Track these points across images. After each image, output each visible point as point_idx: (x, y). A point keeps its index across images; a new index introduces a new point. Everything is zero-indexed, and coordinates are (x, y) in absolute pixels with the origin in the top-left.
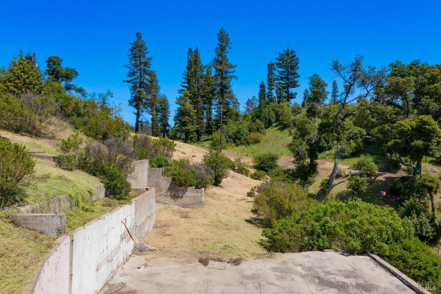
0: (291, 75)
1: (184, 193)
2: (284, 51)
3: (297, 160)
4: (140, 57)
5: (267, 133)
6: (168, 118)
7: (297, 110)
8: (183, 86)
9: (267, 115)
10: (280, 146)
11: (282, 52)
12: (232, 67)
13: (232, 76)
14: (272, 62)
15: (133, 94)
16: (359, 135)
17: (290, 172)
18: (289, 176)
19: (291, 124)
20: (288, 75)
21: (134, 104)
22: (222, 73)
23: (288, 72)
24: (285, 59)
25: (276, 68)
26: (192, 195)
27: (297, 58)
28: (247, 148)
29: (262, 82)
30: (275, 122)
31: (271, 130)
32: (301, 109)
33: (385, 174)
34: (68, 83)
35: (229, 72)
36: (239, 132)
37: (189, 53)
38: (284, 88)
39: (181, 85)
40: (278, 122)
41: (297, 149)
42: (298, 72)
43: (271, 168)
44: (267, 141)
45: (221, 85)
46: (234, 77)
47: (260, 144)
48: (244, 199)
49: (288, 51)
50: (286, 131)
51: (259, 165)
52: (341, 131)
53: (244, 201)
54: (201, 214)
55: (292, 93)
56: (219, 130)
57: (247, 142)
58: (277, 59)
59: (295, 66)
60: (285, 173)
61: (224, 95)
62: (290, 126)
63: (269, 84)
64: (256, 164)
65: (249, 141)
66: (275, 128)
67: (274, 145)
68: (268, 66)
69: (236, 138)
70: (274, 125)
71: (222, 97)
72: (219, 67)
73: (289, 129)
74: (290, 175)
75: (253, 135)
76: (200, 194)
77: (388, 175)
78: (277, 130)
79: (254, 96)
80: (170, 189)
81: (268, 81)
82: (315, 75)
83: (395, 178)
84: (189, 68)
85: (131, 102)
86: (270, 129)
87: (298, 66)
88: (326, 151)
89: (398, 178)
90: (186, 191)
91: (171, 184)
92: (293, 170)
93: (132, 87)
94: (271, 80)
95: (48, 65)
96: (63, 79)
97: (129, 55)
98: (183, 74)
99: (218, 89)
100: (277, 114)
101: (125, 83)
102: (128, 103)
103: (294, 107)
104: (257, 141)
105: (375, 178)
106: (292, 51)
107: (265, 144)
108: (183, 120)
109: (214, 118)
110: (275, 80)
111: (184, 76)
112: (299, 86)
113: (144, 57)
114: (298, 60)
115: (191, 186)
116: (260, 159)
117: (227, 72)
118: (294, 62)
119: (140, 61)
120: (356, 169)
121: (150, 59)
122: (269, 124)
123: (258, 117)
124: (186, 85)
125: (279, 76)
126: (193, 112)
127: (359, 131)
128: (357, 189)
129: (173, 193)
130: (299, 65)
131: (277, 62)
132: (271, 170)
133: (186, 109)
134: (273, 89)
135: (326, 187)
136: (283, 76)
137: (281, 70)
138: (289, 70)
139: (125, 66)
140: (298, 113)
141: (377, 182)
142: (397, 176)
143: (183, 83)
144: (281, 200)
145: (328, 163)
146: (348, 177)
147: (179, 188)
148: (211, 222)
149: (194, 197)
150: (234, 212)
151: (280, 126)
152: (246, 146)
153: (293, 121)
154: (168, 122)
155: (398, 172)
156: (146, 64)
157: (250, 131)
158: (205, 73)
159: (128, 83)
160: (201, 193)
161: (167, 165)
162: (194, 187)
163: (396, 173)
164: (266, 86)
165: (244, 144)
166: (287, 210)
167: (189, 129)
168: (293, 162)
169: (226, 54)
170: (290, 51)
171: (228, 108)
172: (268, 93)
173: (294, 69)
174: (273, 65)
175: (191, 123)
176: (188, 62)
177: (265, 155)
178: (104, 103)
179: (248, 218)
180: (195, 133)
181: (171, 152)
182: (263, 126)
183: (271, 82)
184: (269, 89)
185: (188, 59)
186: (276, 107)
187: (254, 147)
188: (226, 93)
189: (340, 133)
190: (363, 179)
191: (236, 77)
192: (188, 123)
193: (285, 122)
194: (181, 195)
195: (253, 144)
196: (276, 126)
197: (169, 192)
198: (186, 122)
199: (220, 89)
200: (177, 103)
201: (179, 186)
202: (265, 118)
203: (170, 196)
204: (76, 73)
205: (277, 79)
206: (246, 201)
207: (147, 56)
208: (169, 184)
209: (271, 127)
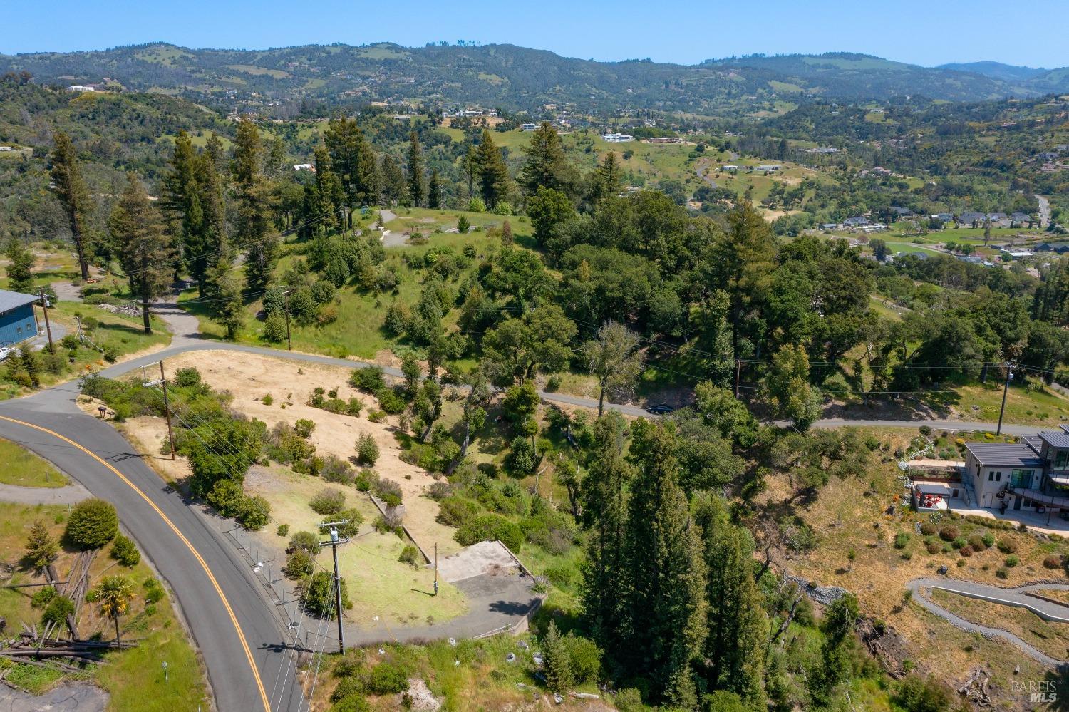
3: (407, 378)
5: (341, 297)
9: (337, 268)
10: (368, 328)
19: (378, 287)
28: (321, 332)
30: (349, 277)
31: (346, 292)
40: (353, 276)
43: (378, 387)
44: (346, 318)
47: (337, 323)
50: (370, 295)
57: (318, 321)
60: (396, 394)
62: (373, 287)
65: (320, 319)
66: (351, 289)
69: (297, 311)
70: (348, 280)
73: (372, 293)
75: (326, 309)
78: (355, 292)
86: (342, 289)
92: (403, 388)
100: (350, 263)
104: (331, 320)
107: (346, 325)
122: (341, 282)
123: (320, 266)
132: (379, 391)
151: (358, 286)
152: (318, 328)
157: (317, 300)
165: (313, 324)
182: (333, 286)
186: (347, 250)
187: (331, 329)
193: (367, 283)
195: (327, 324)
196: (351, 284)
209: (344, 286)
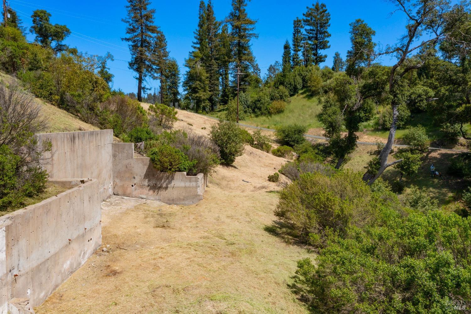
0: (320, 34)
1: (170, 182)
2: (313, 5)
3: (329, 133)
4: (140, 9)
5: (292, 101)
6: (179, 85)
7: (327, 74)
8: (195, 48)
9: (292, 80)
10: (307, 116)
11: (311, 7)
12: (251, 23)
13: (251, 34)
14: (299, 19)
15: (134, 54)
16: (425, 97)
17: (321, 148)
18: (319, 153)
19: (321, 91)
20: (316, 34)
21: (135, 67)
22: (239, 30)
23: (317, 30)
24: (314, 14)
25: (303, 26)
26: (182, 184)
27: (328, 14)
28: (269, 119)
29: (287, 42)
30: (302, 89)
31: (297, 98)
32: (332, 74)
33: (439, 150)
34: (60, 43)
35: (248, 30)
36: (259, 101)
37: (200, 7)
38: (312, 49)
39: (192, 46)
40: (305, 89)
41: (330, 119)
42: (329, 30)
43: (298, 142)
44: (291, 111)
45: (239, 44)
46: (254, 35)
47: (283, 114)
48: (263, 187)
49: (317, 4)
50: (315, 99)
51: (283, 139)
52: (398, 92)
53: (264, 190)
54: (191, 218)
55: (322, 55)
56: (236, 98)
57: (269, 113)
58: (304, 15)
59: (326, 23)
60: (314, 149)
61: (241, 57)
62: (319, 93)
63: (294, 45)
64: (279, 137)
65: (271, 111)
66: (301, 96)
67: (300, 115)
68: (294, 23)
69: (256, 107)
70: (300, 92)
71: (240, 60)
72: (236, 23)
73: (317, 97)
74: (321, 151)
75: (276, 104)
76: (194, 184)
77: (444, 151)
78: (304, 98)
79: (276, 62)
80: (149, 175)
81: (294, 41)
82: (358, 21)
83: (452, 155)
84: (201, 26)
85: (131, 65)
86: (295, 96)
87: (329, 24)
88: (363, 122)
89: (456, 154)
90: (173, 179)
91: (149, 168)
92: (324, 145)
93: (132, 46)
94: (297, 39)
95: (34, 21)
96: (54, 37)
97: (127, 7)
98: (194, 33)
99: (235, 49)
100: (304, 80)
101: (124, 41)
102: (128, 65)
103: (325, 71)
104: (280, 111)
105: (427, 155)
106: (322, 5)
107: (290, 115)
108: (194, 86)
109: (230, 84)
110: (301, 40)
111: (196, 35)
112: (329, 47)
113: (145, 9)
114: (330, 15)
115: (180, 171)
116: (284, 132)
117: (245, 30)
118: (324, 18)
119: (141, 15)
120: (401, 144)
121: (153, 11)
122: (294, 91)
123: (282, 83)
124: (198, 46)
125: (307, 35)
126: (205, 75)
127: (424, 91)
128: (407, 168)
129: (152, 183)
130: (330, 22)
131: (305, 18)
132: (298, 146)
133: (196, 73)
134: (299, 50)
135: (376, 169)
136: (311, 35)
137: (308, 28)
138: (319, 28)
139: (123, 20)
140: (328, 78)
141: (430, 159)
142: (454, 153)
143: (194, 43)
144: (328, 198)
145: (366, 137)
146: (392, 154)
147: (161, 175)
148: (204, 238)
149: (185, 187)
150: (247, 214)
151: (307, 93)
152: (267, 117)
153: (323, 87)
154: (179, 90)
155: (454, 147)
156: (148, 17)
157: (272, 99)
158: (220, 31)
159: (127, 42)
160: (197, 181)
161: (151, 139)
162: (185, 173)
163: (451, 149)
164: (292, 46)
165: (265, 114)
166: (338, 216)
167: (201, 97)
168: (325, 135)
169: (245, 8)
170: (320, 4)
171: (247, 72)
172: (293, 56)
173: (325, 26)
174: (300, 21)
175: (203, 90)
176: (200, 18)
177: (289, 127)
178: (104, 67)
179: (270, 223)
180: (207, 101)
181: (170, 122)
182: (287, 93)
183: (298, 42)
184: (294, 51)
185: (199, 14)
186: (303, 71)
187: (277, 118)
188: (244, 54)
189: (397, 94)
190: (415, 156)
191: (256, 36)
192: (199, 89)
193: (313, 89)
194: (164, 185)
195: (275, 114)
196: (302, 94)
197: (147, 180)
198: (197, 88)
199: (238, 50)
200: (186, 66)
201: (161, 171)
202: (290, 84)
203: (148, 186)
204: (68, 31)
205: (304, 39)
206: (266, 190)
207: (149, 8)
208: (146, 168)
209: (297, 95)
